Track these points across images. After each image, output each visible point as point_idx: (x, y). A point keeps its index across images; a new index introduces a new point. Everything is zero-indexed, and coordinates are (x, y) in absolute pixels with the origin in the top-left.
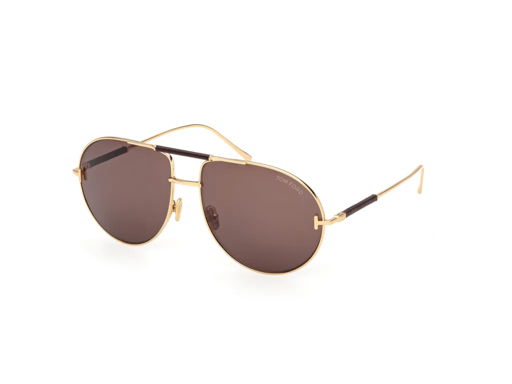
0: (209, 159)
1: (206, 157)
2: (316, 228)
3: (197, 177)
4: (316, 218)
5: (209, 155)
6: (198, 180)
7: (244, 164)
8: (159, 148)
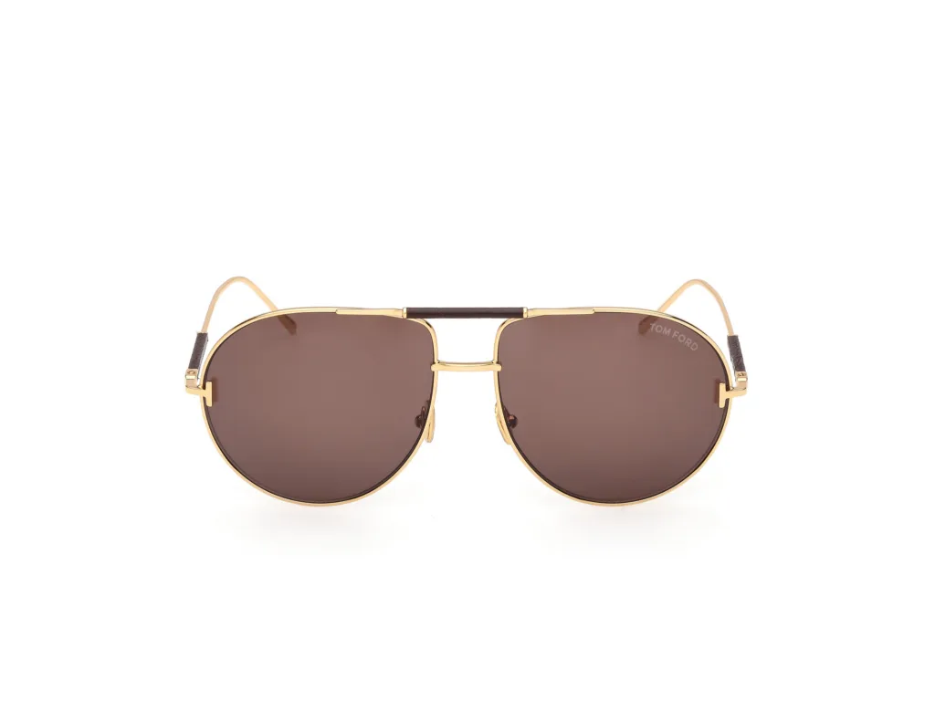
0: (525, 316)
1: (517, 313)
2: (722, 405)
3: (490, 353)
4: (722, 387)
5: (522, 309)
6: (490, 359)
7: (592, 312)
8: (413, 313)
